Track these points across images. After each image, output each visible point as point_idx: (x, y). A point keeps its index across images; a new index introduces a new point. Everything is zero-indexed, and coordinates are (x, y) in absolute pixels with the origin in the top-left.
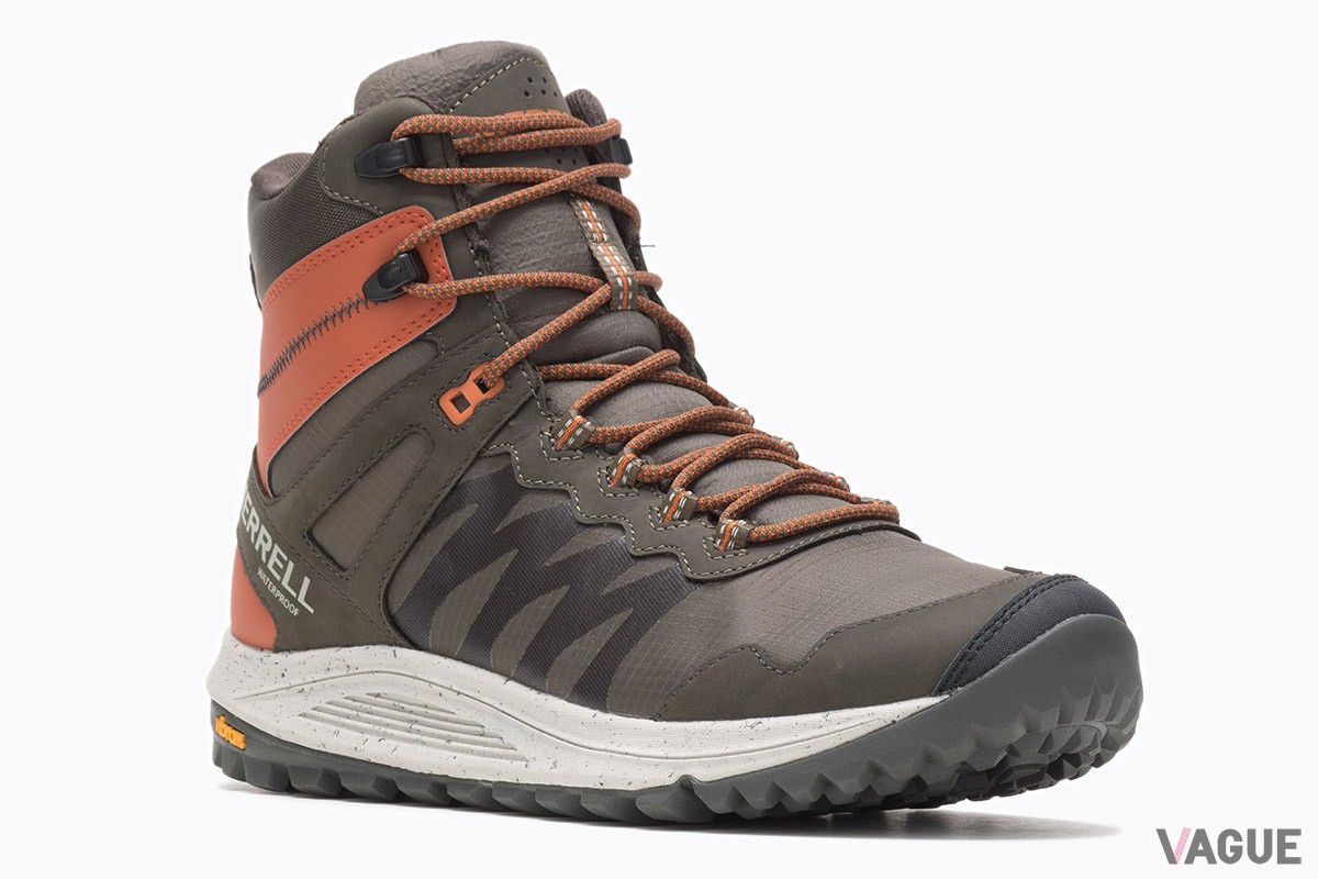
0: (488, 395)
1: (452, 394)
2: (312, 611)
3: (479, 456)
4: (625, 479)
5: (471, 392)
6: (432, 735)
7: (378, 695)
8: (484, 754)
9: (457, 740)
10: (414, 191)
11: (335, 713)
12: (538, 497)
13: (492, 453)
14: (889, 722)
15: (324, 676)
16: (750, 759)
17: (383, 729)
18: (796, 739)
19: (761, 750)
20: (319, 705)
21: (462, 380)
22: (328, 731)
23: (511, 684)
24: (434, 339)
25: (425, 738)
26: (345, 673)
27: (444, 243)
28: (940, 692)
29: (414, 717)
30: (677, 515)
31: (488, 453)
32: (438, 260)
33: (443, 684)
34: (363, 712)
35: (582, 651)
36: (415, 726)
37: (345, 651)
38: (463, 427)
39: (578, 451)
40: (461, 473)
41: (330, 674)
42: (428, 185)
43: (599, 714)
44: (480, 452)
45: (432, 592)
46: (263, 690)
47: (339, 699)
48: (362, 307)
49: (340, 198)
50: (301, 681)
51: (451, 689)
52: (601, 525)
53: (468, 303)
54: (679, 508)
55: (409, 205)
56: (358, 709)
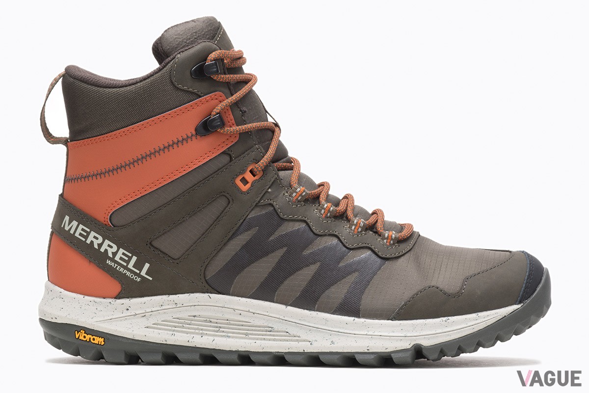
0: (256, 178)
1: (240, 177)
2: (151, 279)
3: (256, 206)
4: (329, 214)
5: (249, 176)
6: (233, 333)
7: (195, 316)
8: (274, 340)
9: (251, 334)
10: (217, 85)
11: (167, 325)
12: (291, 224)
13: (262, 204)
14: (504, 316)
15: (160, 309)
16: (448, 335)
17: (201, 332)
18: (467, 325)
19: (452, 331)
20: (157, 322)
21: (244, 171)
22: (168, 334)
23: (289, 308)
24: (230, 152)
25: (229, 335)
26: (174, 306)
27: (231, 109)
28: (520, 302)
29: (218, 326)
30: (360, 230)
31: (260, 204)
32: (230, 117)
33: (243, 309)
34: (185, 324)
35: (339, 292)
36: (221, 329)
37: (172, 297)
38: (248, 192)
39: (302, 202)
40: (248, 212)
41: (163, 307)
42: (222, 82)
43: (356, 319)
44: (257, 204)
45: (236, 267)
46: (114, 317)
47: (171, 319)
48: (194, 138)
49: (182, 88)
50: (144, 312)
51: (249, 311)
52: (325, 235)
53: (245, 136)
54: (360, 227)
55: (214, 92)
56: (182, 324)
